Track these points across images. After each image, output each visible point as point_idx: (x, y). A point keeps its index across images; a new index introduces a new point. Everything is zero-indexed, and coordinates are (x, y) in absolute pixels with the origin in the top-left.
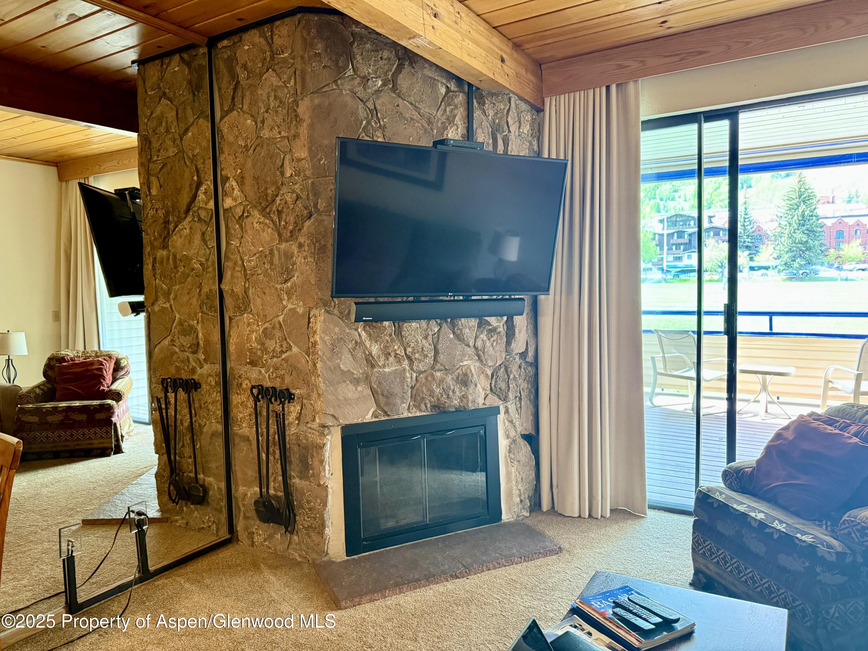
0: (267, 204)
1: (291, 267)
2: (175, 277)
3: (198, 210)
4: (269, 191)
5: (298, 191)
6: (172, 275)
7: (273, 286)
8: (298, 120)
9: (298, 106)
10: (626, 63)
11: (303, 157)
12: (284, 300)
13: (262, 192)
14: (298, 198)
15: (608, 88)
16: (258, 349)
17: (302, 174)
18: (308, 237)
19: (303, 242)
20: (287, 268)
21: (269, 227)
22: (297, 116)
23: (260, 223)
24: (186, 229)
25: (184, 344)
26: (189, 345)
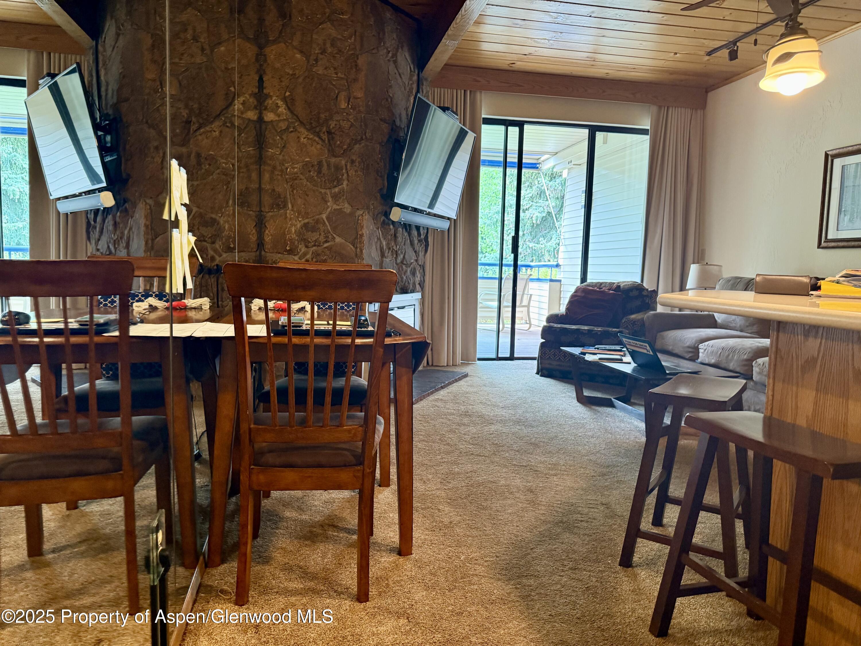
0: (317, 125)
1: (340, 177)
2: (197, 173)
3: (231, 117)
4: (323, 116)
5: (352, 121)
6: (194, 171)
7: (317, 190)
8: (358, 68)
9: (358, 59)
10: (479, 79)
11: (359, 96)
12: (329, 202)
13: (315, 115)
14: (352, 125)
15: (465, 91)
16: (295, 240)
17: (357, 109)
18: (359, 156)
19: (355, 159)
20: (337, 177)
21: (318, 143)
22: (356, 66)
23: (308, 139)
24: (214, 131)
25: (205, 234)
26: (210, 235)
